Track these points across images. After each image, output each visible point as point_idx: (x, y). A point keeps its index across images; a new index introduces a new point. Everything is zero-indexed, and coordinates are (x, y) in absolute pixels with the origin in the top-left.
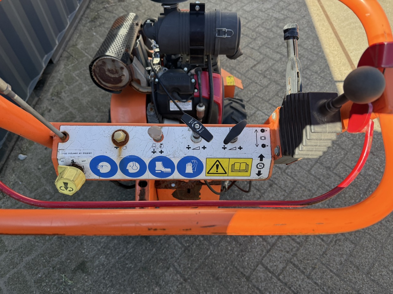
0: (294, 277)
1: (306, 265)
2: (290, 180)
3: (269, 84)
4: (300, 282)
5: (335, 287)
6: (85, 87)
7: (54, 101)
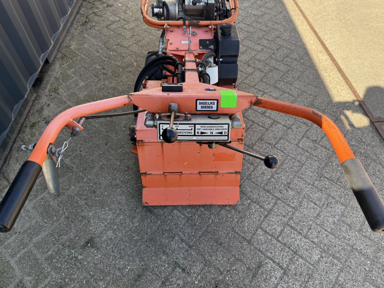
0: (292, 238)
1: (302, 227)
2: (281, 154)
3: (254, 72)
4: (298, 242)
5: (331, 244)
6: (81, 82)
7: (52, 97)
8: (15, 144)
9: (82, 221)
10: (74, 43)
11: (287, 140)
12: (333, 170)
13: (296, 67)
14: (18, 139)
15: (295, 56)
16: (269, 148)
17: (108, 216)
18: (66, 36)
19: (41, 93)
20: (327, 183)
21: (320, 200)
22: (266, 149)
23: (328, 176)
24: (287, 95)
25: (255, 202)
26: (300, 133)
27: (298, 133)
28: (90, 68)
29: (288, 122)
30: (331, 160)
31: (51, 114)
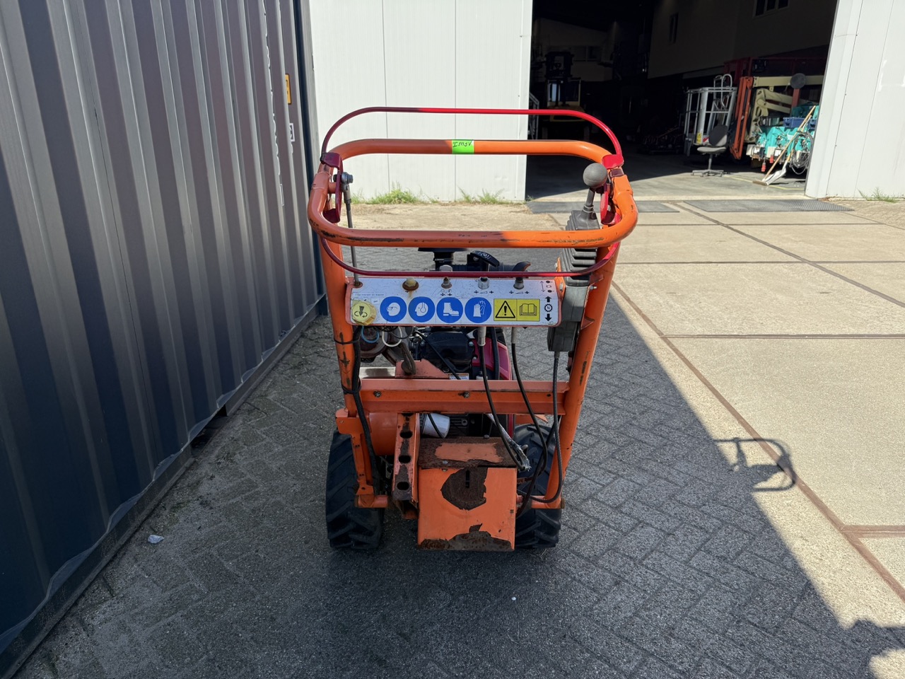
6: (277, 447)
7: (221, 466)
8: (138, 533)
9: (241, 668)
10: (275, 392)
11: (666, 554)
12: (766, 610)
13: (680, 440)
14: (145, 526)
15: (677, 423)
16: (629, 564)
17: (293, 662)
18: (262, 381)
19: (201, 459)
20: (754, 633)
21: (739, 662)
22: (624, 566)
23: (756, 621)
24: (663, 482)
25: (599, 658)
26: (692, 543)
27: (688, 543)
28: (297, 426)
29: (667, 524)
30: (760, 593)
31: (214, 491)
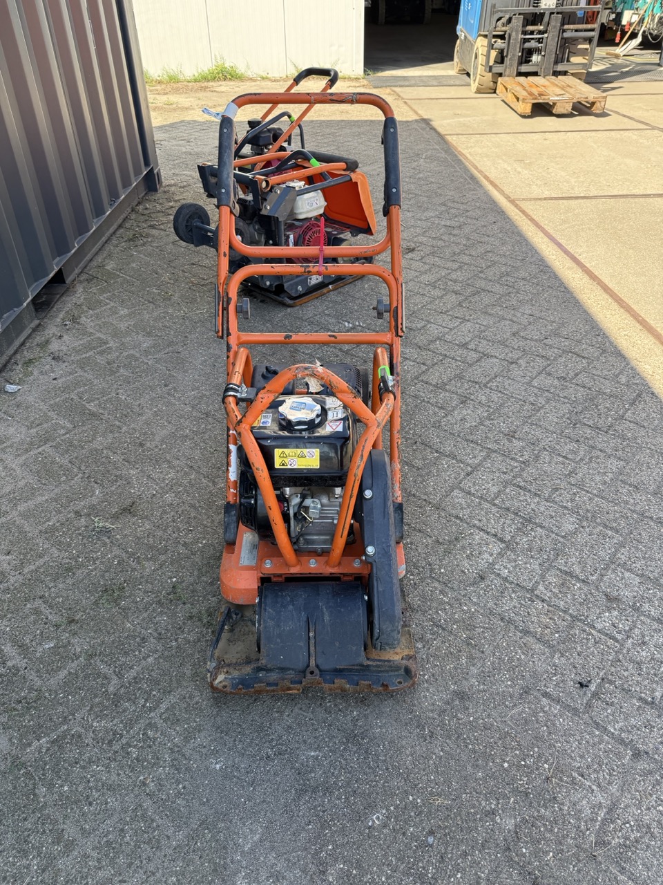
0: (521, 501)
1: (541, 487)
2: (497, 394)
3: (445, 295)
4: (533, 506)
5: (599, 510)
7: (67, 327)
9: (116, 481)
10: (112, 262)
12: (600, 415)
13: (525, 288)
15: (522, 274)
16: (475, 387)
19: (46, 322)
20: (589, 431)
21: (575, 453)
22: (469, 389)
24: (508, 322)
25: (447, 456)
26: (534, 368)
27: (530, 369)
28: (139, 292)
29: (510, 355)
30: (596, 403)
31: (64, 348)
